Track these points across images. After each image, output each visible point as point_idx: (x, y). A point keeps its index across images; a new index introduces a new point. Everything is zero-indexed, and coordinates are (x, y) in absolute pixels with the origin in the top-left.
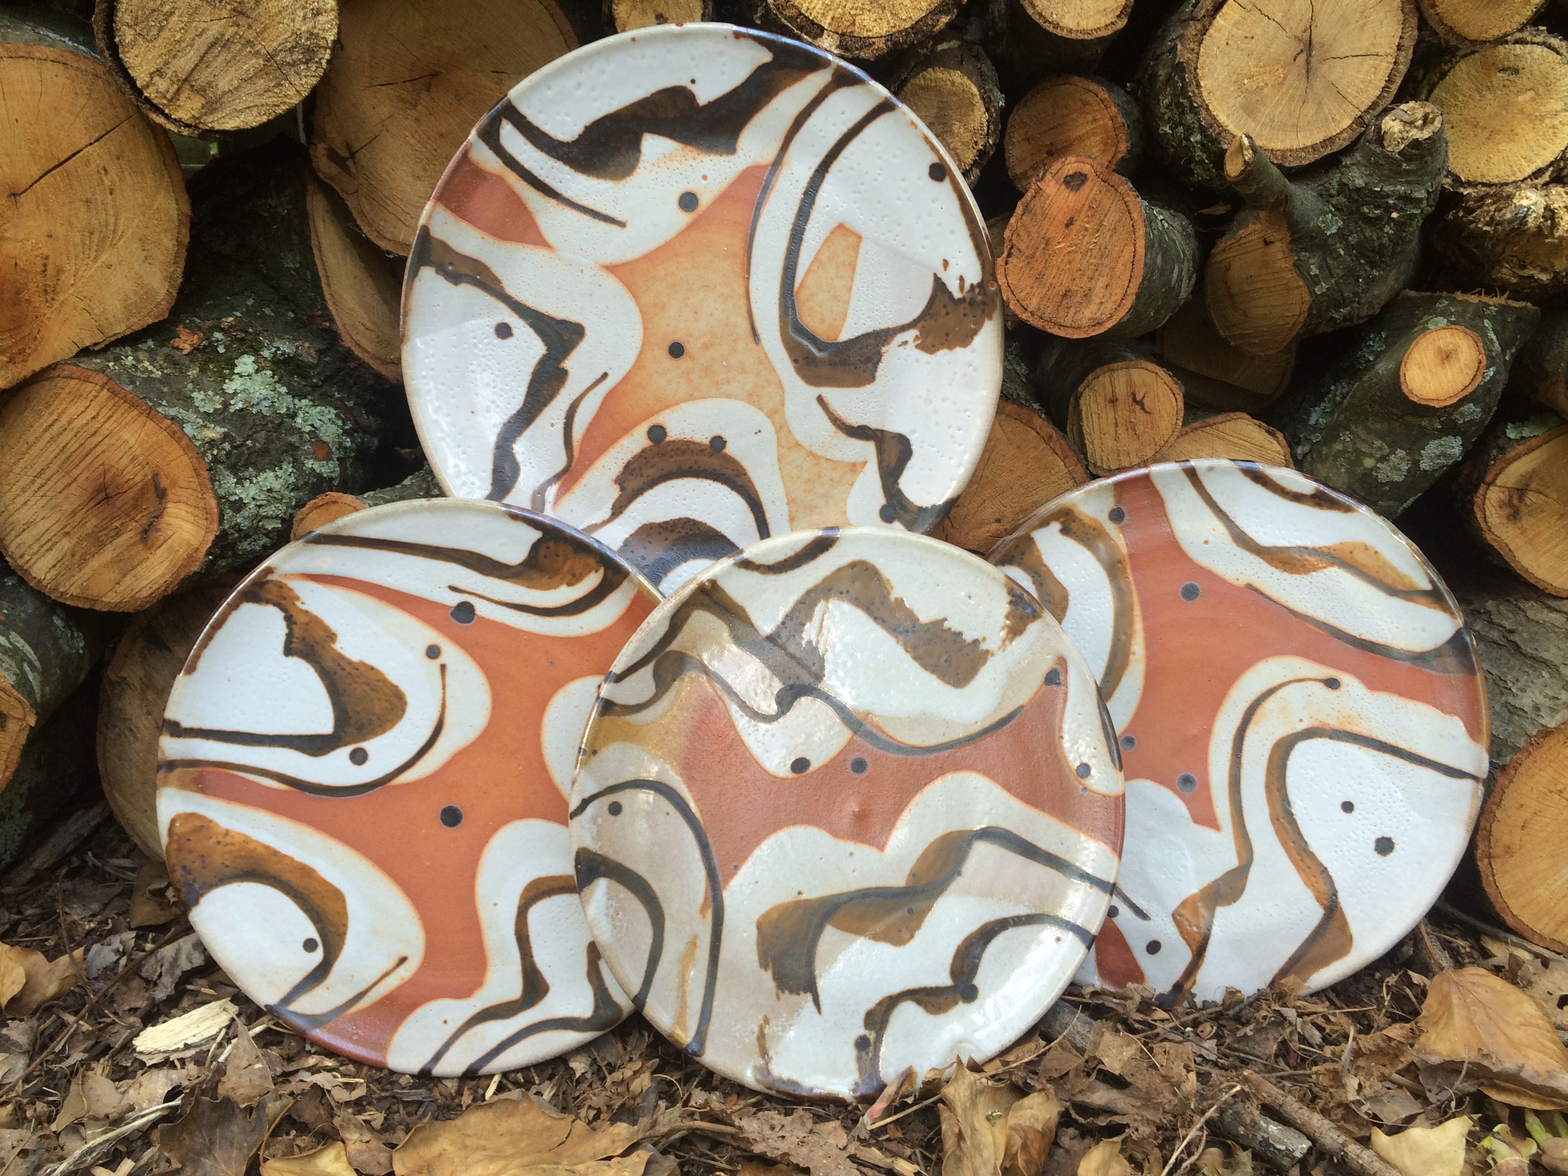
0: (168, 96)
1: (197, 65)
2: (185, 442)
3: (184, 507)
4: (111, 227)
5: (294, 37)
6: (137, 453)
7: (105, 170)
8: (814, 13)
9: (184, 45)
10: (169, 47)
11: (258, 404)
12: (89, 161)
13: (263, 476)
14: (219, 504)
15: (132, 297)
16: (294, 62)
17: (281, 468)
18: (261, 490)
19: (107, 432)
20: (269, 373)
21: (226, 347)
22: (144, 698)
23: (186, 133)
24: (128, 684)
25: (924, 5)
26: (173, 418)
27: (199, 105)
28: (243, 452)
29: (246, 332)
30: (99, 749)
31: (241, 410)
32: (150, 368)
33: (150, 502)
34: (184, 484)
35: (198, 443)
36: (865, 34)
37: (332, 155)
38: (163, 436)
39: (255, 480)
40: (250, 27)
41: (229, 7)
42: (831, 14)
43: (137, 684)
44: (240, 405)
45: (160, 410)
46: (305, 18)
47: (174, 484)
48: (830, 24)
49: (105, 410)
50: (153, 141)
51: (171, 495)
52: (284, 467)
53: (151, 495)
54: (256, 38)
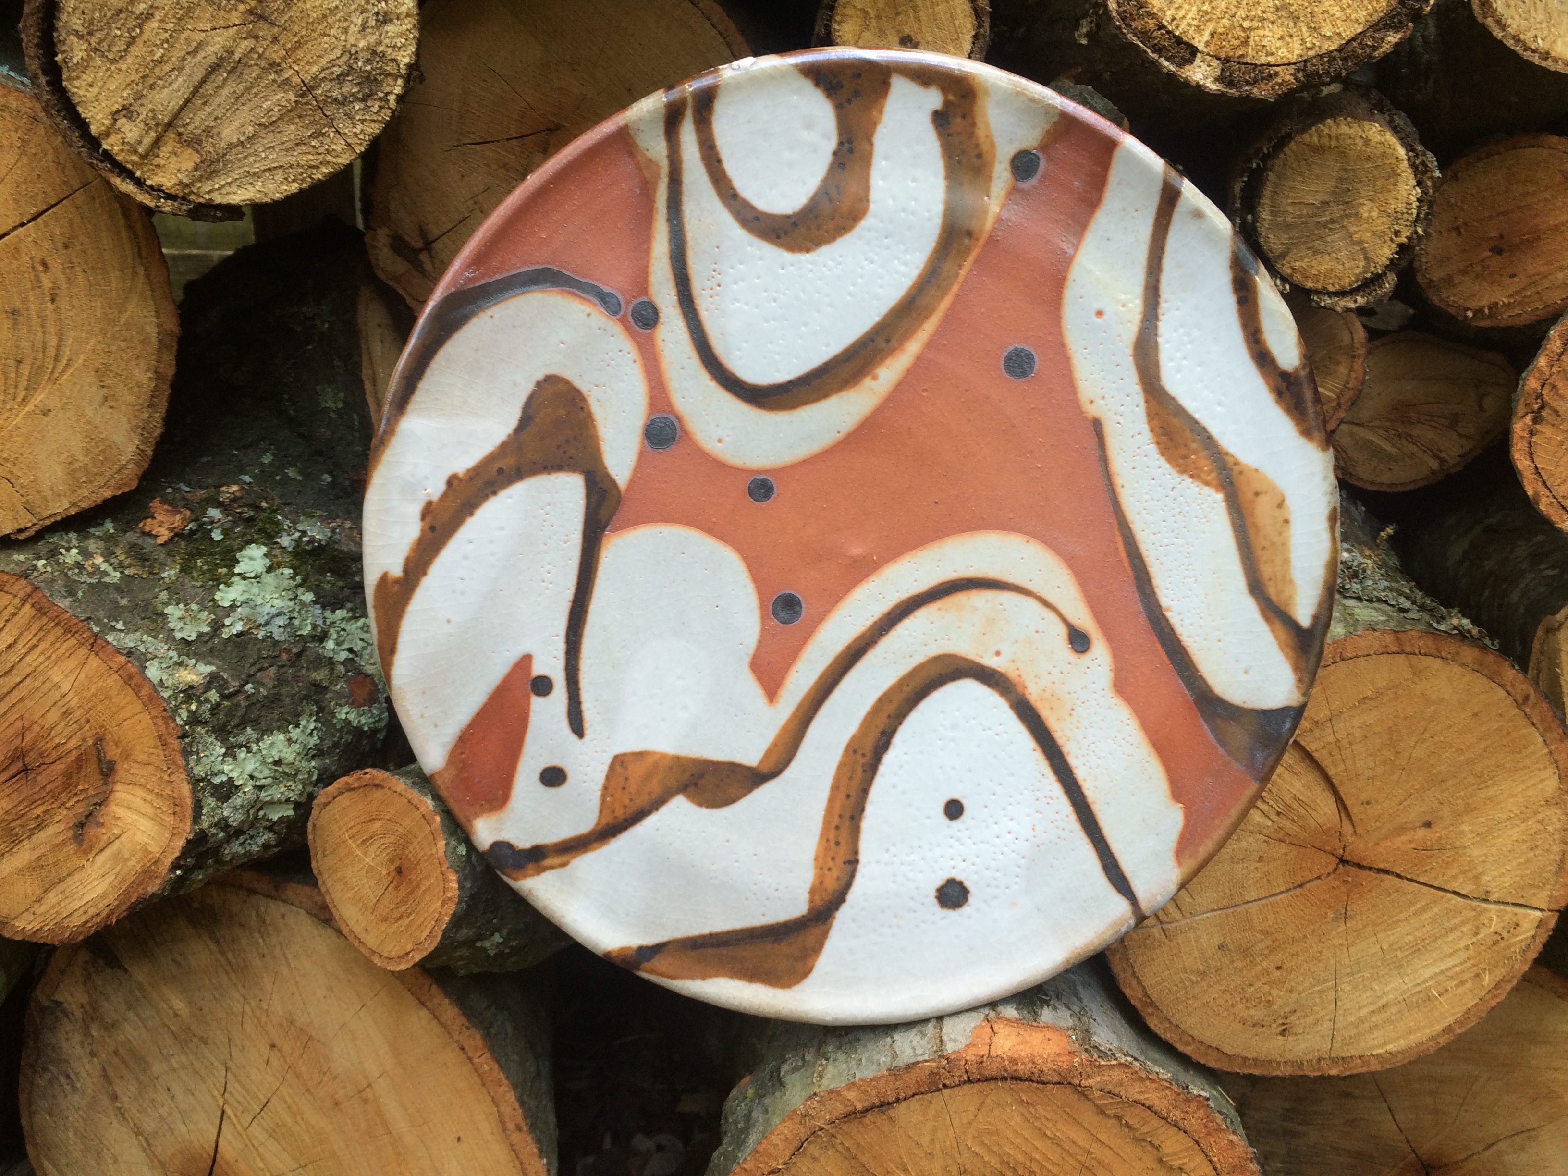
0: (140, 150)
1: (188, 101)
2: (145, 691)
3: (141, 793)
4: (52, 352)
5: (345, 58)
6: (73, 704)
7: (44, 264)
8: (1183, 26)
9: (167, 68)
10: (144, 71)
11: (267, 623)
12: (17, 249)
13: (267, 741)
14: (194, 791)
15: (81, 458)
16: (346, 98)
17: (297, 726)
18: (264, 763)
19: (28, 670)
20: (288, 572)
21: (225, 532)
22: (87, 1034)
23: (168, 209)
24: (65, 1012)
25: (1362, 15)
26: (130, 653)
27: (190, 165)
28: (238, 705)
29: (257, 508)
30: (23, 1098)
31: (240, 634)
32: (104, 567)
33: (88, 784)
34: (142, 757)
35: (166, 694)
36: (1263, 60)
37: (399, 245)
38: (113, 681)
39: (255, 748)
40: (275, 40)
41: (241, 7)
42: (1210, 27)
43: (78, 1013)
44: (239, 627)
45: (110, 638)
46: (364, 27)
47: (127, 756)
48: (1207, 44)
49: (27, 636)
50: (122, 222)
51: (122, 769)
52: (303, 722)
53: (92, 768)
54: (284, 59)
